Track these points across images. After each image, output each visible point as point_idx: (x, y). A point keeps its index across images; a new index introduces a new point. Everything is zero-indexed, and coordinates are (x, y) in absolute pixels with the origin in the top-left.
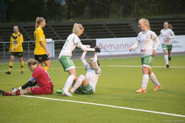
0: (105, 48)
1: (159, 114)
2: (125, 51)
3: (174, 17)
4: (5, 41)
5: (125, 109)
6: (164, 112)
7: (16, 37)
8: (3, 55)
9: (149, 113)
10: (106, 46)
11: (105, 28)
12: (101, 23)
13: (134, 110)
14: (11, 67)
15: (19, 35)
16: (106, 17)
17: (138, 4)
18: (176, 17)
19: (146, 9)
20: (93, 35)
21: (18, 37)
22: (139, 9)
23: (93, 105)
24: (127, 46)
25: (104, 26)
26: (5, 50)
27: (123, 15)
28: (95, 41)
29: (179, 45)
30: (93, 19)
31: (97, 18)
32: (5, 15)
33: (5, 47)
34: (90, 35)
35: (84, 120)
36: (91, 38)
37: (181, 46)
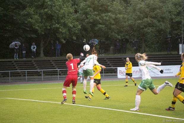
0: (123, 73)
1: (158, 117)
2: (136, 75)
3: (168, 53)
4: (59, 68)
5: (136, 113)
6: (161, 115)
7: (128, 64)
8: (58, 78)
9: (152, 116)
10: (124, 72)
11: (123, 60)
12: (121, 57)
13: (142, 114)
14: (127, 82)
15: (129, 63)
16: (124, 53)
17: (145, 45)
18: (169, 54)
19: (150, 48)
20: (115, 64)
21: (129, 64)
22: (145, 48)
23: (115, 111)
24: (137, 72)
25: (122, 59)
26: (59, 74)
27: (135, 52)
28: (117, 68)
29: (171, 71)
30: (116, 54)
31: (118, 54)
32: (59, 52)
33: (59, 72)
34: (113, 65)
35: (109, 120)
36: (114, 67)
37: (172, 73)
